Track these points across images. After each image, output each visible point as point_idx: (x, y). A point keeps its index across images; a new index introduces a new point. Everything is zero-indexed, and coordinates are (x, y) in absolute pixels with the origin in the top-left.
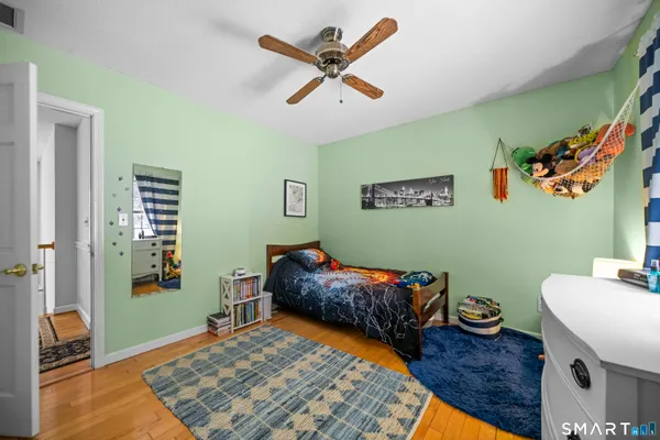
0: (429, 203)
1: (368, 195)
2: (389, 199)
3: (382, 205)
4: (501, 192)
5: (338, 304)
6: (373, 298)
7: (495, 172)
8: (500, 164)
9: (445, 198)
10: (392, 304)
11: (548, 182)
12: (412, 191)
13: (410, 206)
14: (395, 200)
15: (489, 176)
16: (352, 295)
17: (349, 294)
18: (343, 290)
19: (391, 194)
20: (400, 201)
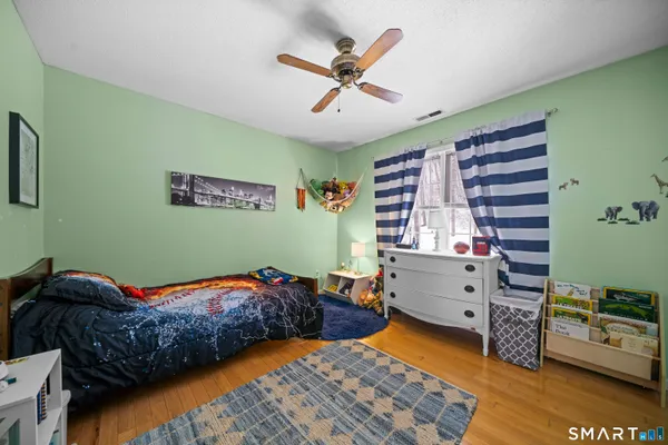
0: (257, 207)
1: (184, 187)
2: (215, 197)
3: (205, 203)
4: (301, 205)
5: (239, 327)
6: (283, 301)
7: (298, 190)
8: (301, 187)
9: (270, 204)
10: (299, 298)
11: (330, 204)
12: (241, 193)
13: (239, 207)
14: (223, 199)
15: (295, 192)
16: (259, 308)
17: (255, 307)
18: (244, 307)
19: (218, 192)
20: (228, 201)
